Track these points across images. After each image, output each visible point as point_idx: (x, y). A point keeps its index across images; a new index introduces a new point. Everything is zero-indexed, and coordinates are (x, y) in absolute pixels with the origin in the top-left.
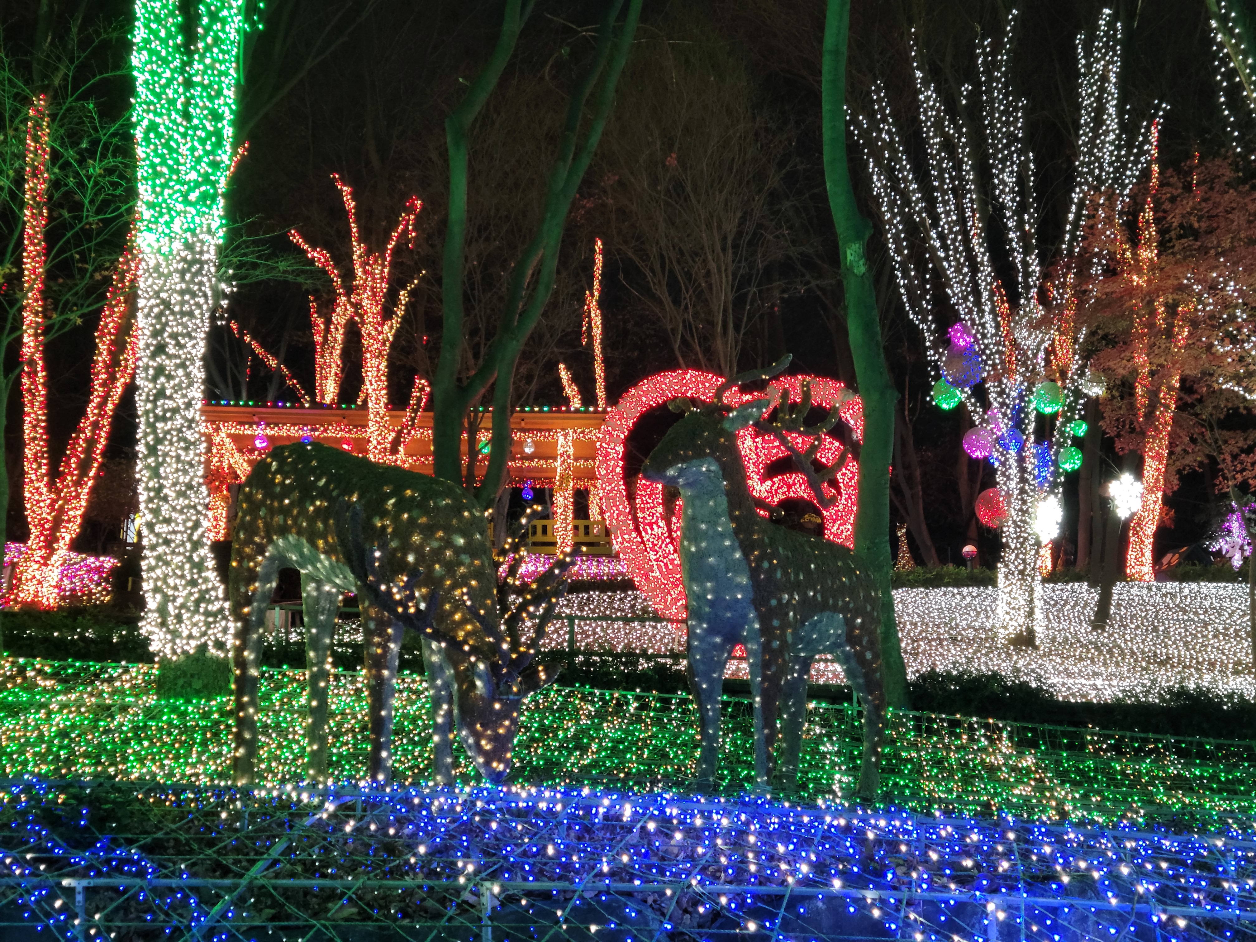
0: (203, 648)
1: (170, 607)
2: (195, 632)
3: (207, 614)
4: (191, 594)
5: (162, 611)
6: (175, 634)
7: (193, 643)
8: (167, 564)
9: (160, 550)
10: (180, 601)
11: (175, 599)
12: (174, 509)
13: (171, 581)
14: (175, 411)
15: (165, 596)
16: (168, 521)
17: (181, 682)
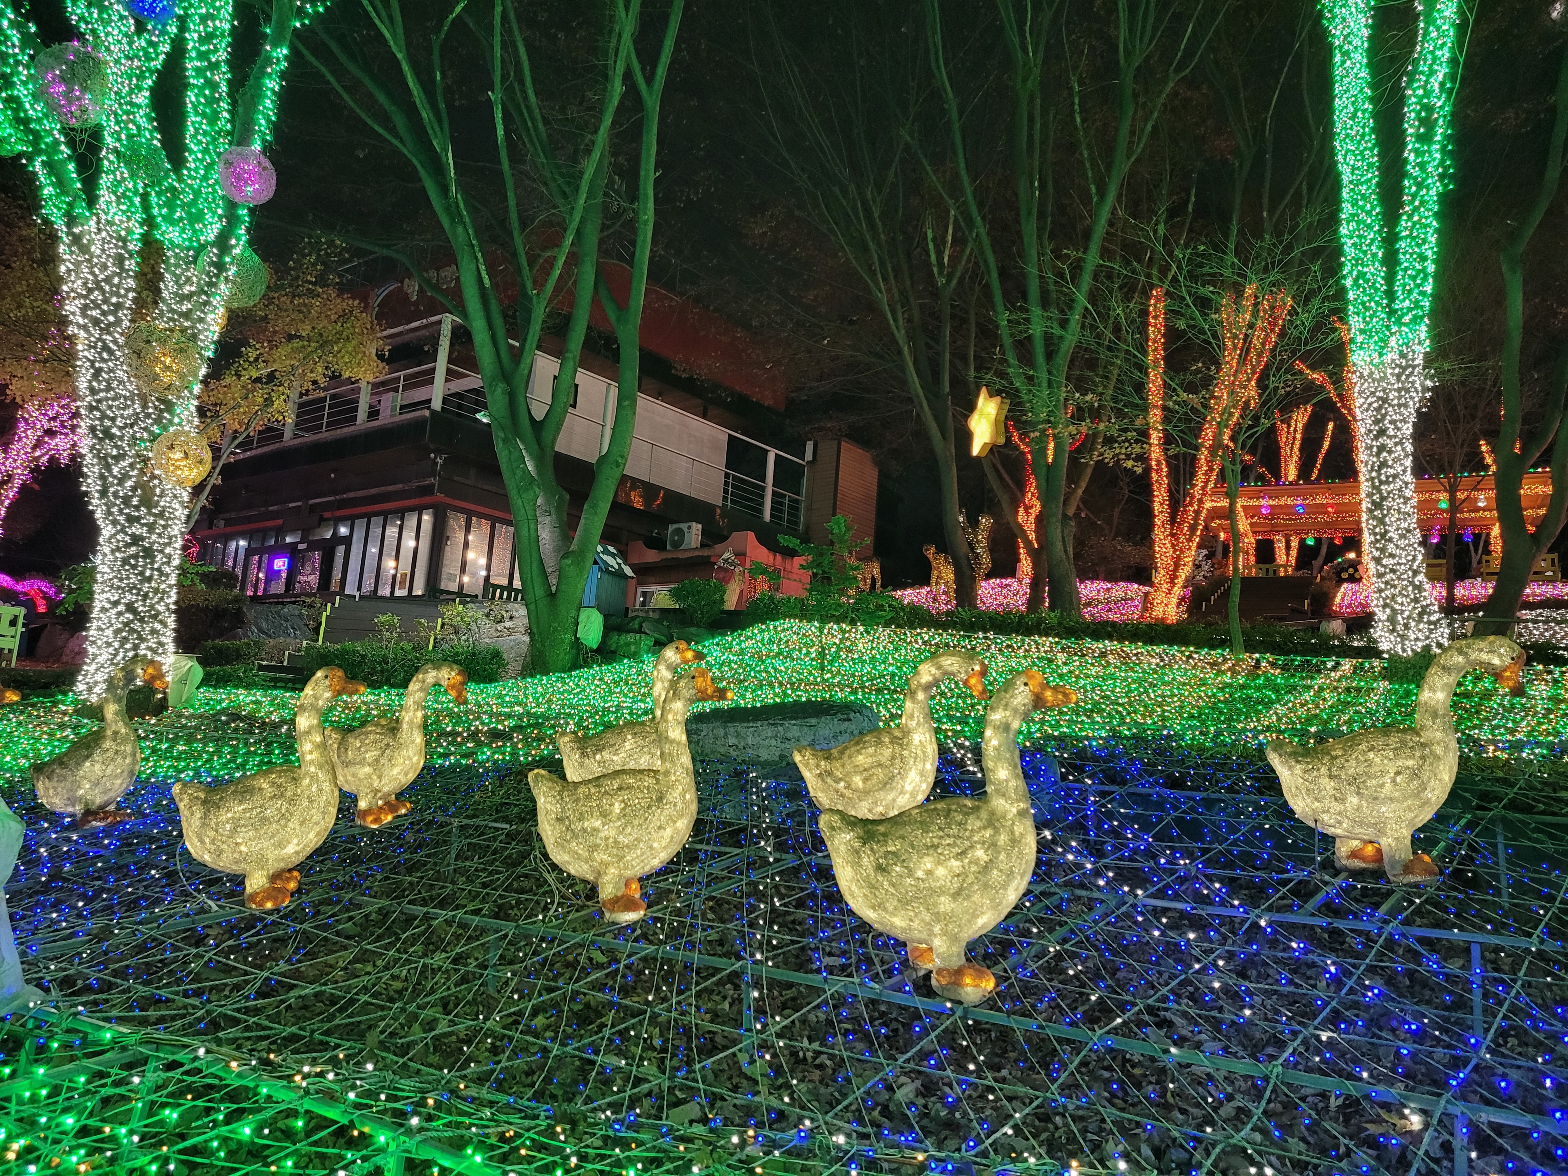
0: (1427, 648)
1: (1400, 618)
2: (1420, 635)
3: (1430, 623)
4: (1414, 608)
5: (1392, 620)
6: (1403, 637)
7: (1420, 644)
8: (1395, 587)
9: (1388, 577)
10: (1407, 614)
11: (1403, 612)
12: (1397, 546)
13: (1399, 600)
14: (1395, 476)
15: (1393, 610)
16: (1392, 556)
17: (1411, 672)
